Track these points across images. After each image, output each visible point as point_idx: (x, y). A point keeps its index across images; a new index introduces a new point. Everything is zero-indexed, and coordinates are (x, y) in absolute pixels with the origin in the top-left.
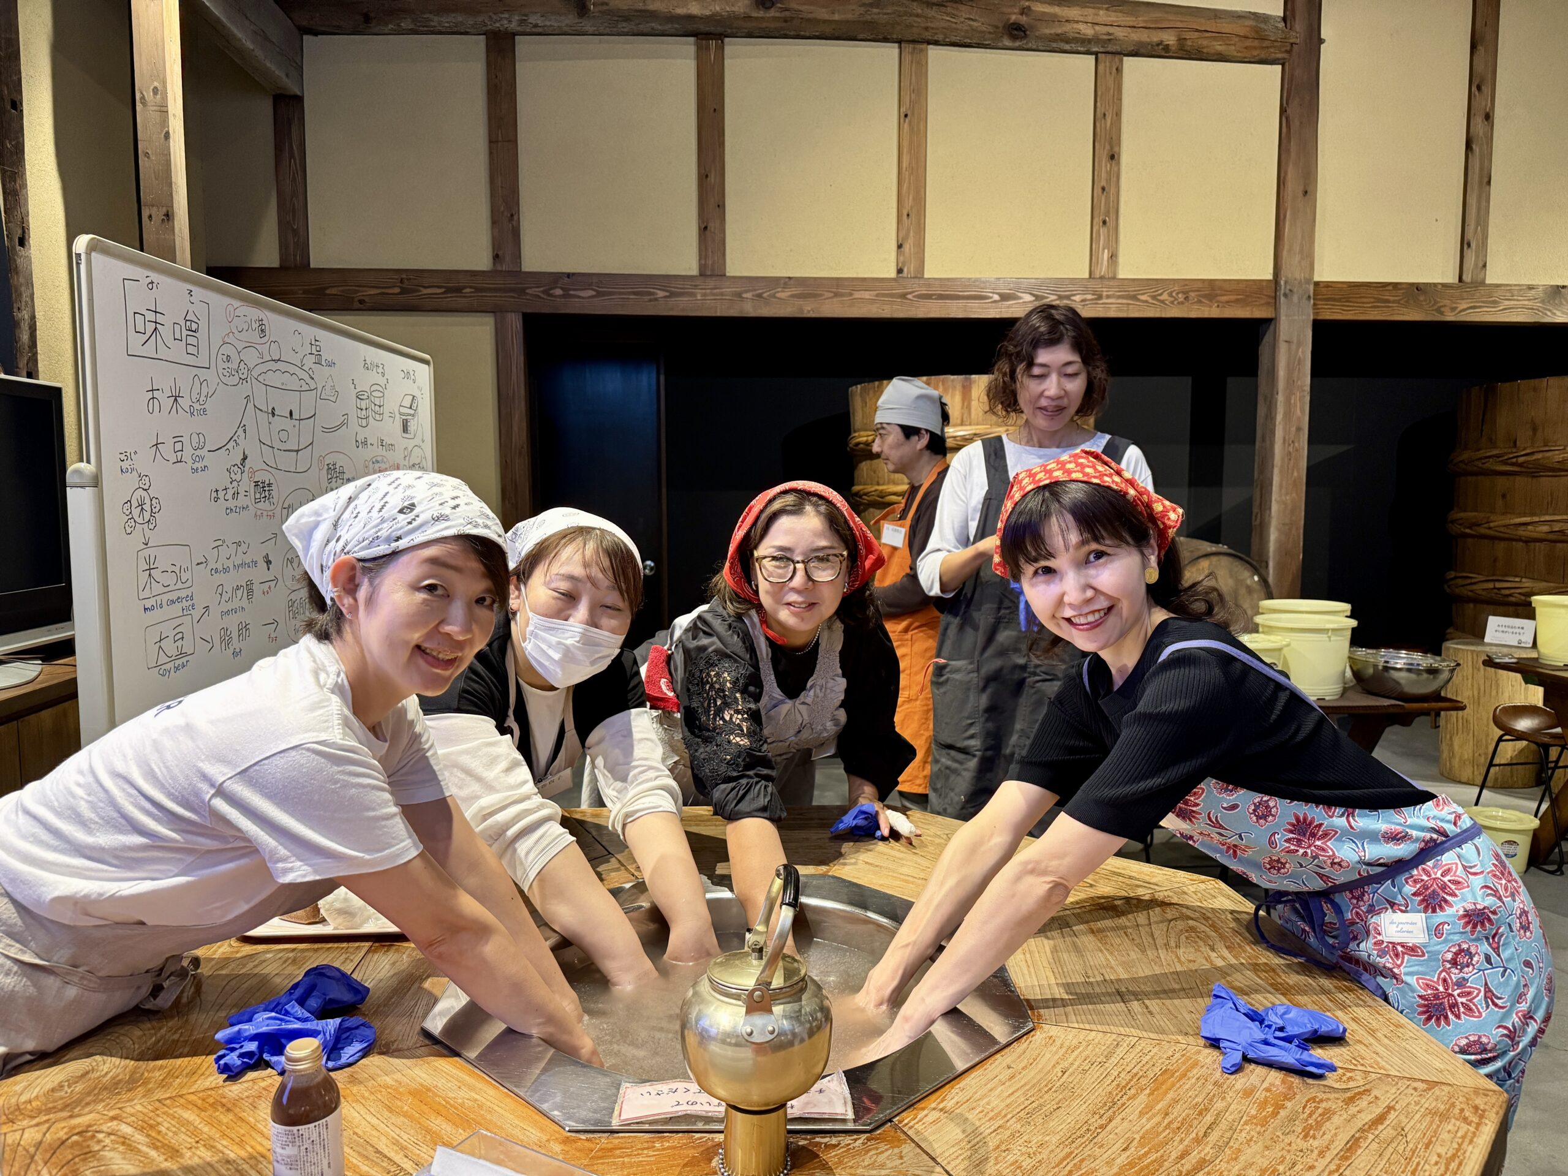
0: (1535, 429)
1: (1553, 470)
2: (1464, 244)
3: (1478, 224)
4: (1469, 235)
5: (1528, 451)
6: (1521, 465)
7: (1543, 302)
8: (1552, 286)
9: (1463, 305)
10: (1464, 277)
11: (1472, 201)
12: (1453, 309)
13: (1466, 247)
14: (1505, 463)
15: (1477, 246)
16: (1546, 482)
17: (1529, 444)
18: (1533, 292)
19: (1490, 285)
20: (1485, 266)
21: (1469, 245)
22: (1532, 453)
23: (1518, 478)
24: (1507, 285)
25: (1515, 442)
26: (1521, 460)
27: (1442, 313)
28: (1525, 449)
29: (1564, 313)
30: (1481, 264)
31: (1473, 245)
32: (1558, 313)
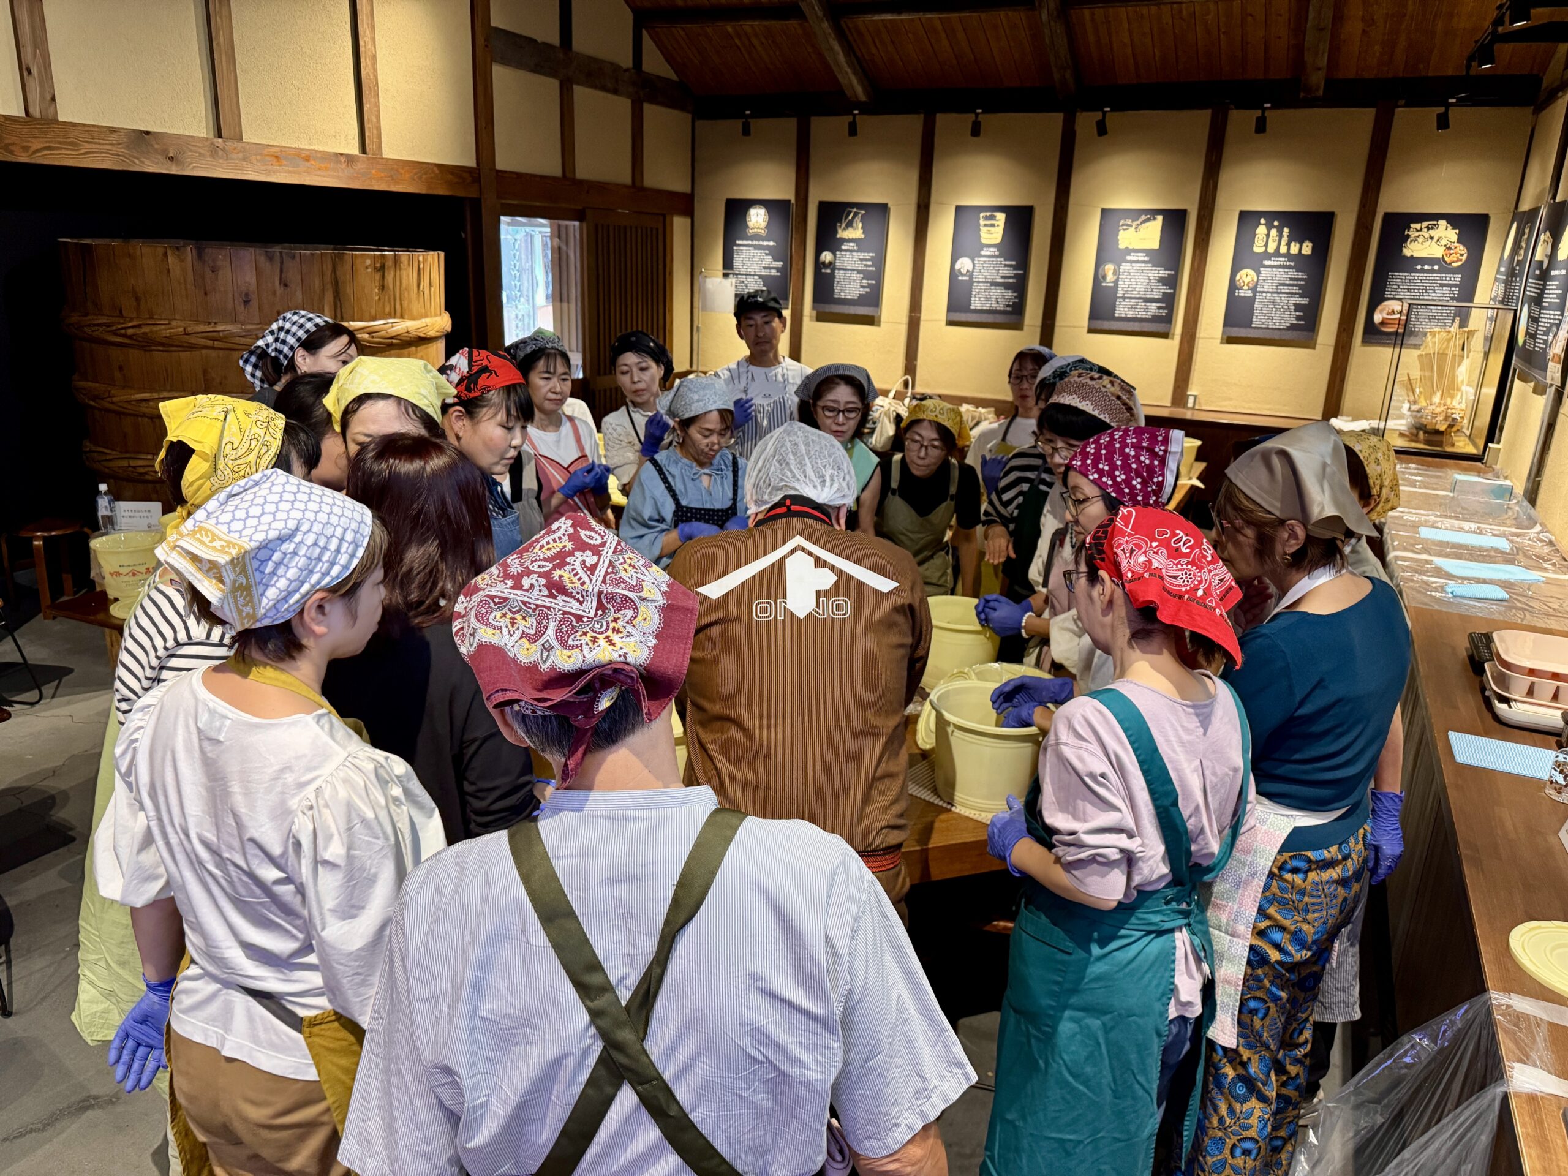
0: (138, 299)
1: (163, 345)
2: (24, 71)
3: (35, 46)
4: (28, 58)
5: (135, 323)
6: (130, 337)
7: (128, 147)
8: (134, 131)
9: (36, 145)
10: (31, 110)
11: (24, 17)
12: (26, 149)
13: (25, 73)
14: (115, 333)
15: (39, 72)
16: (158, 356)
17: (135, 315)
18: (115, 135)
19: (65, 123)
20: (53, 99)
21: (29, 72)
22: (139, 326)
23: (131, 350)
24: (84, 125)
25: (121, 311)
26: (130, 332)
27: (12, 152)
28: (131, 320)
29: (153, 162)
30: (49, 97)
31: (34, 71)
32: (147, 162)
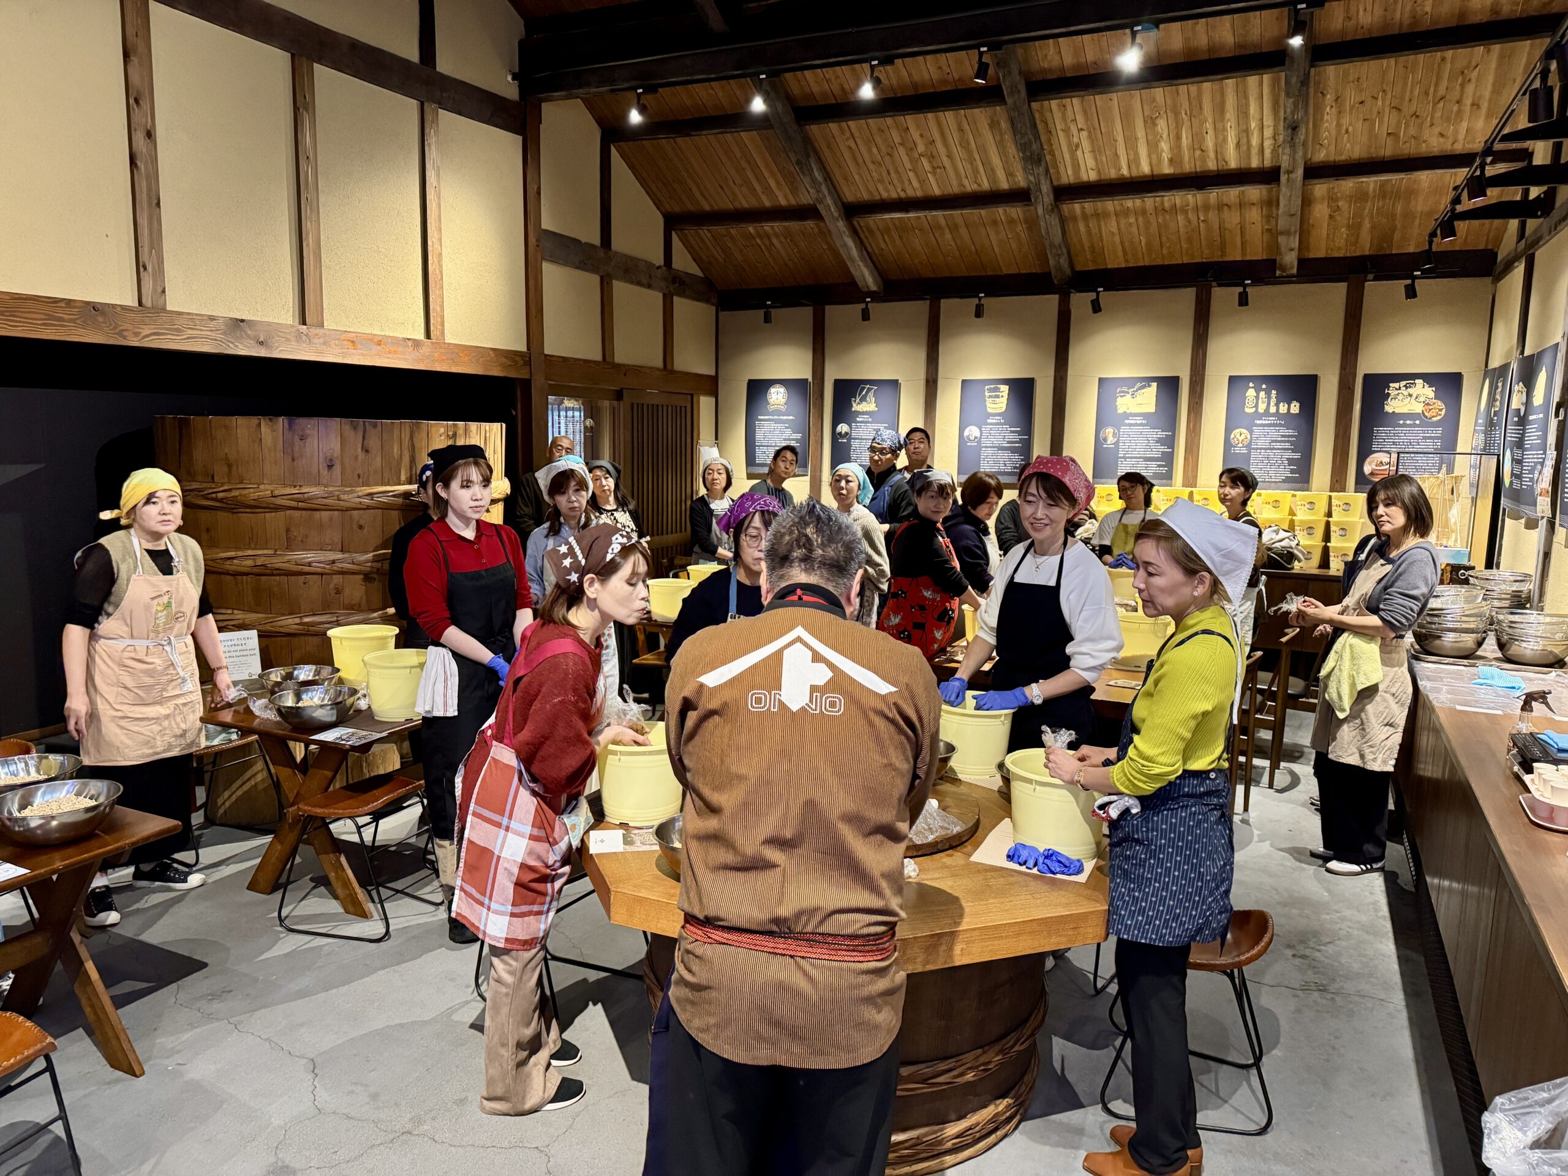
0: (230, 466)
1: (251, 507)
2: (140, 267)
3: (152, 247)
4: (144, 257)
5: (226, 488)
6: (221, 500)
7: (224, 333)
8: (231, 319)
9: (146, 331)
10: (144, 301)
11: (143, 222)
12: (137, 334)
13: (142, 269)
14: (205, 497)
15: (153, 268)
16: (246, 518)
17: (226, 480)
18: (214, 323)
19: (171, 312)
20: (164, 291)
21: (145, 268)
22: (230, 490)
23: (219, 513)
24: (189, 314)
25: (213, 477)
26: (220, 495)
27: (125, 337)
28: (223, 484)
29: (245, 346)
30: (160, 290)
31: (150, 268)
32: (240, 346)
